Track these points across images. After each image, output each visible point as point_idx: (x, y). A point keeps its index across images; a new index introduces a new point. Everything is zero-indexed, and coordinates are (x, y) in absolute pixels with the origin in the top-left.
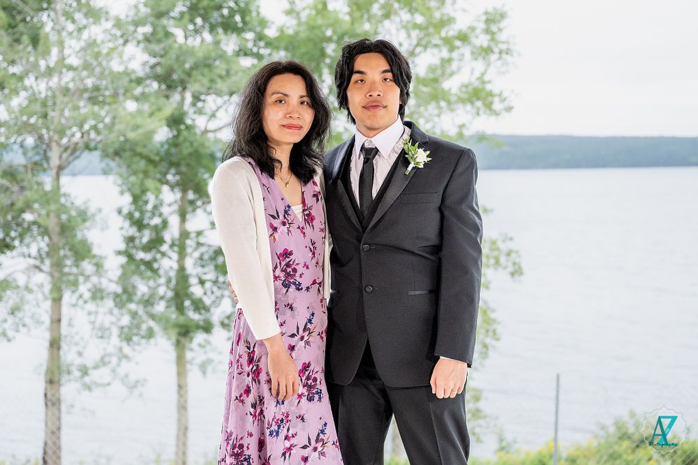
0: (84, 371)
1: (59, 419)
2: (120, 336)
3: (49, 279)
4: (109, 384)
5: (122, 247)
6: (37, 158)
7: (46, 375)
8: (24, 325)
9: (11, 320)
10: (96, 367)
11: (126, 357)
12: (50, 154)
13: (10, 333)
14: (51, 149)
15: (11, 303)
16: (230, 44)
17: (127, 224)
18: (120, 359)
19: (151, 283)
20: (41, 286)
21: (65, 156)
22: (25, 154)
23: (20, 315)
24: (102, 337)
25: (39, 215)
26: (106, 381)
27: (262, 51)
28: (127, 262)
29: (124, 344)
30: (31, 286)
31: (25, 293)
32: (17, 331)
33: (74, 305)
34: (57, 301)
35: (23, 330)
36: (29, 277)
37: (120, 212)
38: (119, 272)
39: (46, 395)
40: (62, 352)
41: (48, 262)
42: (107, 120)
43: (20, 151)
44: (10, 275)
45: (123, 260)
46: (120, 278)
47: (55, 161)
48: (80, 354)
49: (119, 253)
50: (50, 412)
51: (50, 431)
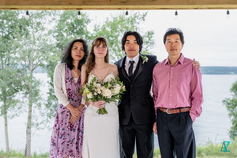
0: (37, 125)
1: (30, 137)
2: (47, 116)
3: (29, 100)
4: (44, 128)
5: (49, 91)
7: (27, 126)
9: (18, 111)
10: (40, 124)
11: (49, 121)
13: (18, 115)
14: (30, 65)
15: (18, 106)
17: (50, 85)
18: (47, 122)
19: (56, 102)
20: (26, 101)
21: (34, 66)
23: (21, 109)
24: (42, 116)
26: (43, 128)
28: (50, 96)
29: (49, 118)
32: (20, 114)
33: (36, 107)
34: (31, 106)
36: (23, 99)
37: (48, 82)
38: (47, 99)
39: (27, 131)
40: (31, 120)
41: (28, 95)
42: (46, 57)
45: (49, 95)
46: (48, 100)
47: (31, 68)
48: (37, 120)
49: (48, 93)
50: (28, 135)
51: (27, 141)
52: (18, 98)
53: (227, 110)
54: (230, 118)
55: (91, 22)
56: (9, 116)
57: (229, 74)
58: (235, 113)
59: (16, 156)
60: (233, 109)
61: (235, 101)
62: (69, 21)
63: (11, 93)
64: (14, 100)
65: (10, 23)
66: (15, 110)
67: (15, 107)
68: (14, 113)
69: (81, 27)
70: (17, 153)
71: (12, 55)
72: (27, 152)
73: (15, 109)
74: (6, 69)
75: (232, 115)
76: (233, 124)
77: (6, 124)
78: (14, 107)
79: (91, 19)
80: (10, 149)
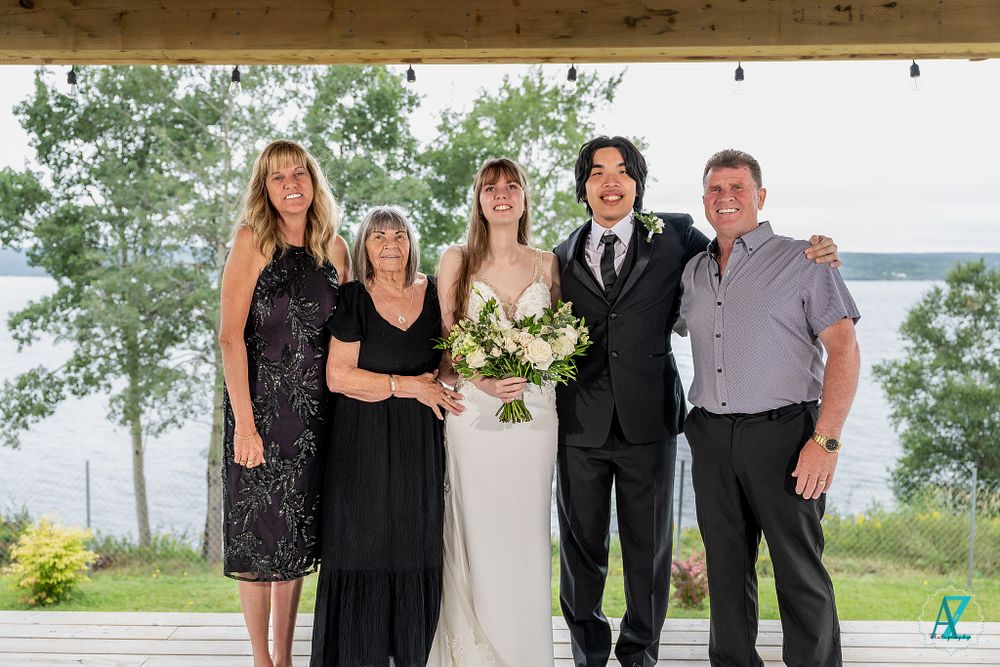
3: (215, 369)
6: (204, 259)
7: (210, 456)
8: (192, 412)
12: (217, 255)
13: (180, 419)
14: (217, 251)
15: (179, 393)
16: (380, 159)
20: (207, 376)
22: (194, 254)
23: (188, 402)
25: (206, 311)
27: (410, 166)
30: (198, 375)
31: (193, 382)
32: (186, 417)
35: (191, 416)
36: (196, 369)
39: (208, 473)
41: (213, 354)
43: (191, 251)
44: (178, 366)
50: (212, 488)
51: (211, 507)
52: (177, 362)
53: (886, 401)
54: (896, 428)
55: (422, 104)
56: (148, 427)
57: (889, 278)
58: (912, 411)
59: (173, 557)
60: (908, 398)
61: (914, 368)
62: (348, 101)
63: (156, 347)
64: (167, 370)
65: (150, 111)
66: (170, 405)
67: (170, 393)
68: (166, 415)
69: (388, 123)
70: (176, 549)
71: (156, 218)
72: (210, 543)
73: (169, 400)
74: (133, 266)
75: (903, 416)
76: (906, 447)
77: (137, 453)
78: (164, 393)
79: (420, 95)
80: (153, 537)
